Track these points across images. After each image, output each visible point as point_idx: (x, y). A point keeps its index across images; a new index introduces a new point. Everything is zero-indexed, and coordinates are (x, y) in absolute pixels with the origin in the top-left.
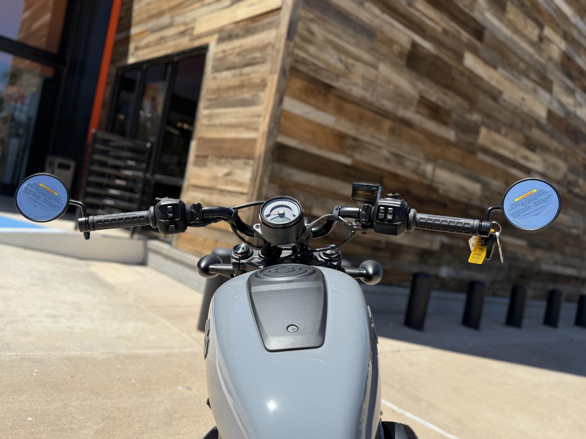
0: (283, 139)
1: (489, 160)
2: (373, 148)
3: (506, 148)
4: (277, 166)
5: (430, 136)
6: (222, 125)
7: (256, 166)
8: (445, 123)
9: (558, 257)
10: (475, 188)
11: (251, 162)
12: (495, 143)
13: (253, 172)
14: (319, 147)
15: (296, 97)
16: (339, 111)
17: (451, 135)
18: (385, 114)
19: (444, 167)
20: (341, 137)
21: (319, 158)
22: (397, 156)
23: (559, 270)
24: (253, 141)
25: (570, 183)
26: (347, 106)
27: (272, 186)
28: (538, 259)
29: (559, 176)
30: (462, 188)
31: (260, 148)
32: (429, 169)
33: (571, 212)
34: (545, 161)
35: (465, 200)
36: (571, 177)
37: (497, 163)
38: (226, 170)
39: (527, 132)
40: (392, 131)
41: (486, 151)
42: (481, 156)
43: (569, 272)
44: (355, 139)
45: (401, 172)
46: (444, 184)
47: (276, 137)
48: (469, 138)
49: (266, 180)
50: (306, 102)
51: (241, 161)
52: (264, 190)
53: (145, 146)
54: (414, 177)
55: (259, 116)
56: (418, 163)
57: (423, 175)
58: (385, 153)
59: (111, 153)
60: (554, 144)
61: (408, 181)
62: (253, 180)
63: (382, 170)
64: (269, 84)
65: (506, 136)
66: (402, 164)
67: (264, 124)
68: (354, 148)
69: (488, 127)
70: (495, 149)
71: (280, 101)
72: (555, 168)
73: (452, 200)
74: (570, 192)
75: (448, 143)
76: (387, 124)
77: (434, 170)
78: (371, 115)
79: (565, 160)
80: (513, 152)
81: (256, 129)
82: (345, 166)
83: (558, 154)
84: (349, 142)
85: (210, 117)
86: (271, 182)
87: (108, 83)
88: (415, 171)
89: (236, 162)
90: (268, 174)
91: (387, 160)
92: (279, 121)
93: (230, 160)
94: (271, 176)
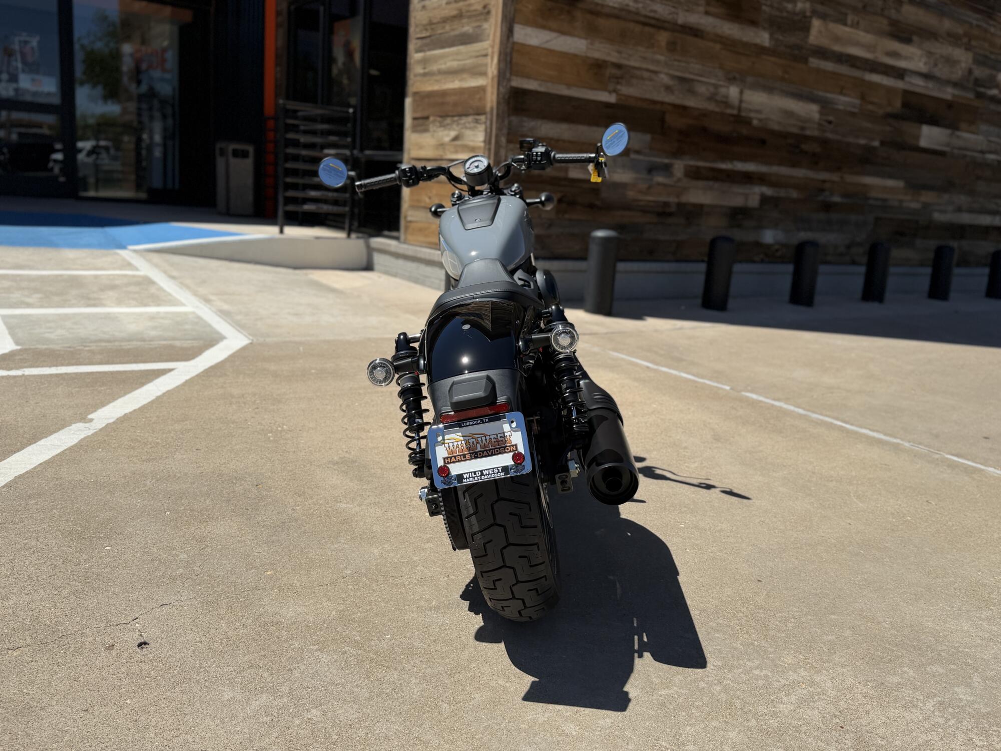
0: (518, 83)
1: (829, 66)
2: (646, 75)
3: (857, 44)
4: (515, 119)
5: (730, 44)
6: (441, 72)
7: (488, 123)
8: (753, 23)
9: (962, 200)
10: (811, 110)
11: (483, 118)
12: (837, 39)
13: (486, 130)
14: (569, 86)
15: (528, 23)
16: (592, 31)
17: (763, 38)
18: (659, 24)
19: (755, 87)
20: (598, 66)
21: (570, 99)
22: (682, 80)
23: (966, 218)
24: (482, 89)
25: (978, 82)
26: (601, 22)
27: (511, 146)
28: (926, 206)
29: (958, 74)
30: (789, 114)
31: (491, 99)
32: (733, 92)
33: (984, 127)
34: (930, 54)
35: (795, 130)
36: (980, 72)
37: (844, 70)
38: (453, 134)
39: (893, 14)
40: (672, 47)
41: (822, 53)
42: (814, 62)
43: (986, 220)
44: (618, 66)
45: (691, 102)
46: (758, 112)
47: (509, 80)
48: (793, 39)
49: (503, 140)
50: (544, 27)
51: (470, 119)
52: (503, 152)
53: (348, 112)
54: (711, 107)
55: (486, 55)
56: (716, 86)
57: (726, 103)
58: (664, 79)
59: (302, 128)
60: (947, 24)
61: (704, 114)
62: (487, 141)
63: (662, 103)
64: (493, 12)
65: (855, 25)
66: (691, 92)
67: (492, 67)
68: (618, 79)
69: (824, 17)
70: (837, 48)
71: (508, 32)
72: (950, 62)
73: (773, 133)
74: (980, 96)
75: (761, 50)
76: (663, 37)
77: (741, 92)
78: (638, 28)
79: (968, 48)
80: (870, 48)
81: (484, 74)
82: (608, 105)
83: (953, 39)
84: (611, 71)
85: (424, 62)
86: (509, 141)
87: (278, 26)
88: (711, 98)
89: (464, 120)
90: (505, 131)
91: (668, 89)
92: (511, 59)
93: (456, 118)
94: (508, 134)
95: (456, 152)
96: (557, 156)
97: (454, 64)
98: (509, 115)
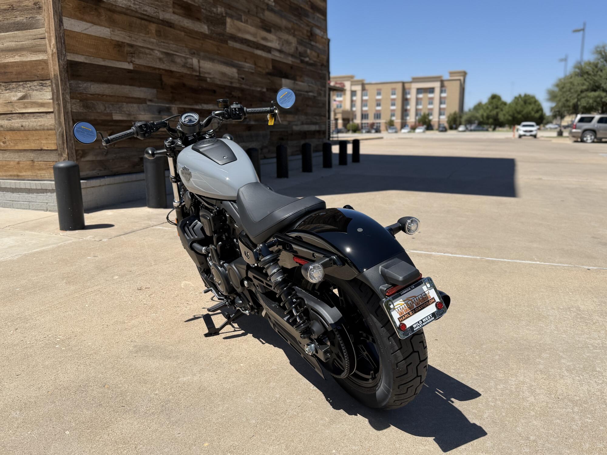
0: (71, 57)
1: (237, 45)
2: (147, 51)
3: (248, 33)
4: (73, 83)
5: (189, 33)
7: (54, 86)
8: (198, 19)
9: (303, 118)
10: (232, 72)
11: (48, 82)
12: (239, 30)
13: (53, 91)
14: (104, 59)
15: (71, 16)
16: (112, 23)
17: (204, 28)
18: (149, 19)
19: (206, 58)
20: (119, 45)
22: (167, 54)
23: (306, 128)
24: (45, 62)
25: (301, 54)
26: (116, 17)
27: (74, 101)
28: (290, 122)
29: (292, 50)
30: (224, 74)
31: (54, 69)
32: (195, 61)
33: (306, 79)
34: (280, 39)
35: (228, 84)
36: (301, 49)
37: (244, 48)
38: (20, 95)
39: (261, 15)
40: (159, 34)
41: (234, 38)
42: (231, 43)
43: (313, 128)
44: (131, 46)
45: (174, 69)
46: (209, 73)
47: (65, 56)
48: (219, 30)
49: (68, 97)
50: (82, 19)
52: (69, 106)
54: (185, 71)
55: (44, 38)
56: (186, 58)
57: (192, 68)
58: (158, 54)
60: (284, 23)
61: (182, 76)
62: (55, 98)
63: (159, 69)
64: (45, 7)
65: (246, 22)
66: (173, 62)
67: (51, 45)
68: (132, 54)
69: (231, 17)
70: (240, 35)
71: (60, 23)
72: (288, 43)
73: (217, 85)
74: (302, 61)
75: (204, 36)
76: (153, 27)
77: (199, 62)
78: (138, 21)
79: (294, 36)
80: (255, 35)
81: (45, 51)
82: (129, 71)
83: (288, 30)
84: (127, 49)
86: (72, 98)
88: (184, 66)
89: (29, 84)
90: (68, 91)
91: (160, 59)
92: (64, 41)
93: (21, 83)
94: (70, 93)
95: (26, 107)
96: (248, 110)
97: (13, 44)
98: (69, 80)
